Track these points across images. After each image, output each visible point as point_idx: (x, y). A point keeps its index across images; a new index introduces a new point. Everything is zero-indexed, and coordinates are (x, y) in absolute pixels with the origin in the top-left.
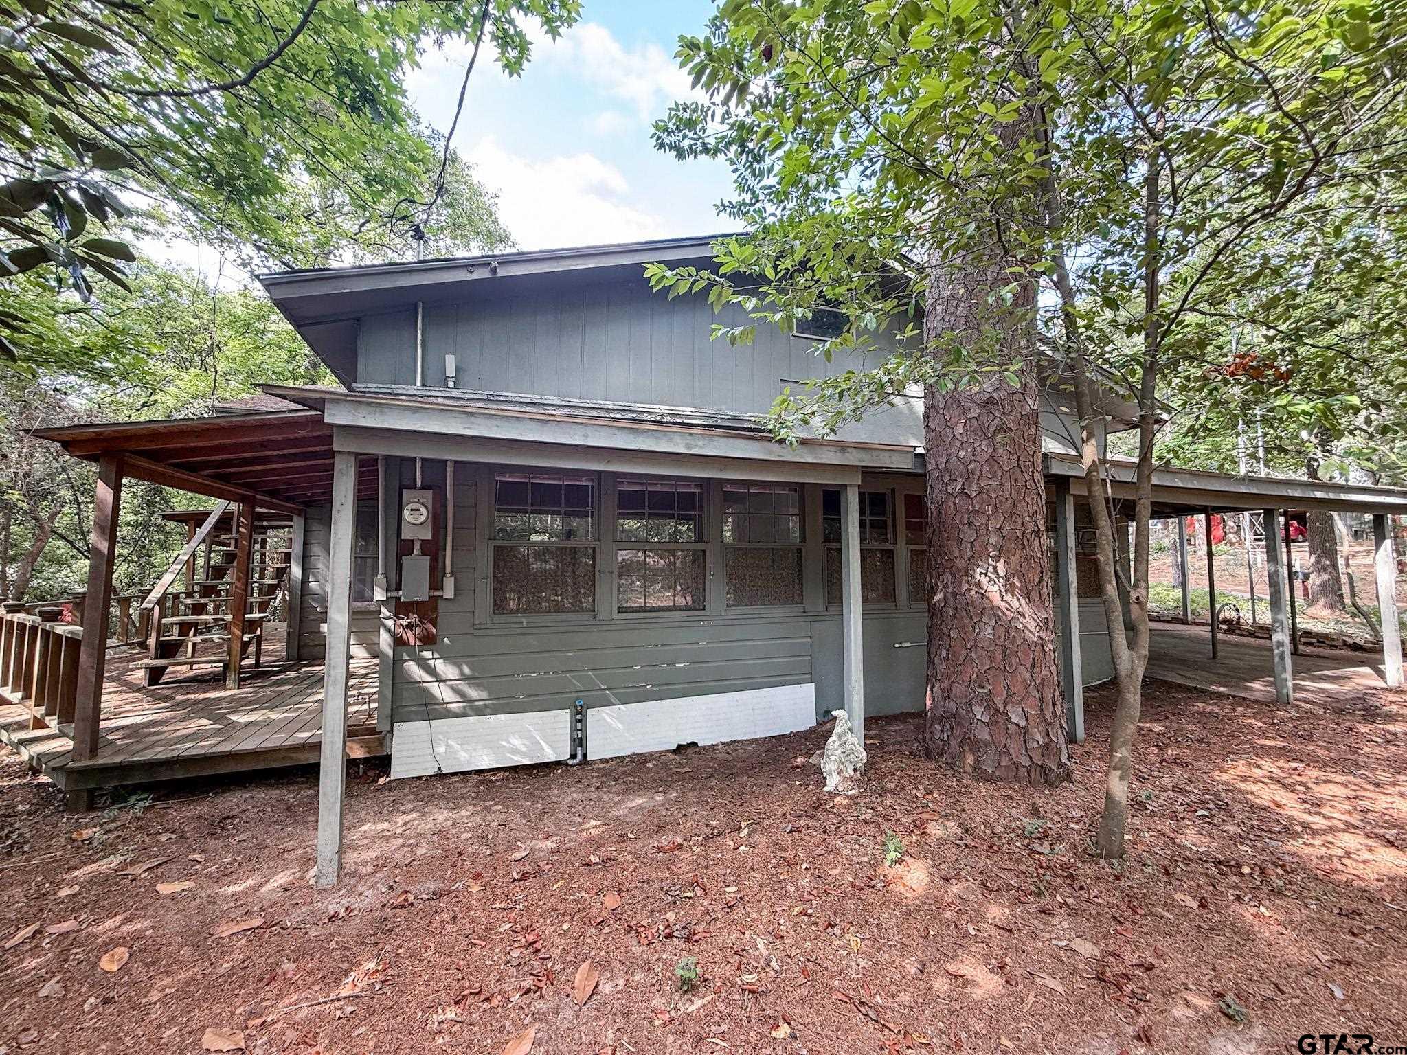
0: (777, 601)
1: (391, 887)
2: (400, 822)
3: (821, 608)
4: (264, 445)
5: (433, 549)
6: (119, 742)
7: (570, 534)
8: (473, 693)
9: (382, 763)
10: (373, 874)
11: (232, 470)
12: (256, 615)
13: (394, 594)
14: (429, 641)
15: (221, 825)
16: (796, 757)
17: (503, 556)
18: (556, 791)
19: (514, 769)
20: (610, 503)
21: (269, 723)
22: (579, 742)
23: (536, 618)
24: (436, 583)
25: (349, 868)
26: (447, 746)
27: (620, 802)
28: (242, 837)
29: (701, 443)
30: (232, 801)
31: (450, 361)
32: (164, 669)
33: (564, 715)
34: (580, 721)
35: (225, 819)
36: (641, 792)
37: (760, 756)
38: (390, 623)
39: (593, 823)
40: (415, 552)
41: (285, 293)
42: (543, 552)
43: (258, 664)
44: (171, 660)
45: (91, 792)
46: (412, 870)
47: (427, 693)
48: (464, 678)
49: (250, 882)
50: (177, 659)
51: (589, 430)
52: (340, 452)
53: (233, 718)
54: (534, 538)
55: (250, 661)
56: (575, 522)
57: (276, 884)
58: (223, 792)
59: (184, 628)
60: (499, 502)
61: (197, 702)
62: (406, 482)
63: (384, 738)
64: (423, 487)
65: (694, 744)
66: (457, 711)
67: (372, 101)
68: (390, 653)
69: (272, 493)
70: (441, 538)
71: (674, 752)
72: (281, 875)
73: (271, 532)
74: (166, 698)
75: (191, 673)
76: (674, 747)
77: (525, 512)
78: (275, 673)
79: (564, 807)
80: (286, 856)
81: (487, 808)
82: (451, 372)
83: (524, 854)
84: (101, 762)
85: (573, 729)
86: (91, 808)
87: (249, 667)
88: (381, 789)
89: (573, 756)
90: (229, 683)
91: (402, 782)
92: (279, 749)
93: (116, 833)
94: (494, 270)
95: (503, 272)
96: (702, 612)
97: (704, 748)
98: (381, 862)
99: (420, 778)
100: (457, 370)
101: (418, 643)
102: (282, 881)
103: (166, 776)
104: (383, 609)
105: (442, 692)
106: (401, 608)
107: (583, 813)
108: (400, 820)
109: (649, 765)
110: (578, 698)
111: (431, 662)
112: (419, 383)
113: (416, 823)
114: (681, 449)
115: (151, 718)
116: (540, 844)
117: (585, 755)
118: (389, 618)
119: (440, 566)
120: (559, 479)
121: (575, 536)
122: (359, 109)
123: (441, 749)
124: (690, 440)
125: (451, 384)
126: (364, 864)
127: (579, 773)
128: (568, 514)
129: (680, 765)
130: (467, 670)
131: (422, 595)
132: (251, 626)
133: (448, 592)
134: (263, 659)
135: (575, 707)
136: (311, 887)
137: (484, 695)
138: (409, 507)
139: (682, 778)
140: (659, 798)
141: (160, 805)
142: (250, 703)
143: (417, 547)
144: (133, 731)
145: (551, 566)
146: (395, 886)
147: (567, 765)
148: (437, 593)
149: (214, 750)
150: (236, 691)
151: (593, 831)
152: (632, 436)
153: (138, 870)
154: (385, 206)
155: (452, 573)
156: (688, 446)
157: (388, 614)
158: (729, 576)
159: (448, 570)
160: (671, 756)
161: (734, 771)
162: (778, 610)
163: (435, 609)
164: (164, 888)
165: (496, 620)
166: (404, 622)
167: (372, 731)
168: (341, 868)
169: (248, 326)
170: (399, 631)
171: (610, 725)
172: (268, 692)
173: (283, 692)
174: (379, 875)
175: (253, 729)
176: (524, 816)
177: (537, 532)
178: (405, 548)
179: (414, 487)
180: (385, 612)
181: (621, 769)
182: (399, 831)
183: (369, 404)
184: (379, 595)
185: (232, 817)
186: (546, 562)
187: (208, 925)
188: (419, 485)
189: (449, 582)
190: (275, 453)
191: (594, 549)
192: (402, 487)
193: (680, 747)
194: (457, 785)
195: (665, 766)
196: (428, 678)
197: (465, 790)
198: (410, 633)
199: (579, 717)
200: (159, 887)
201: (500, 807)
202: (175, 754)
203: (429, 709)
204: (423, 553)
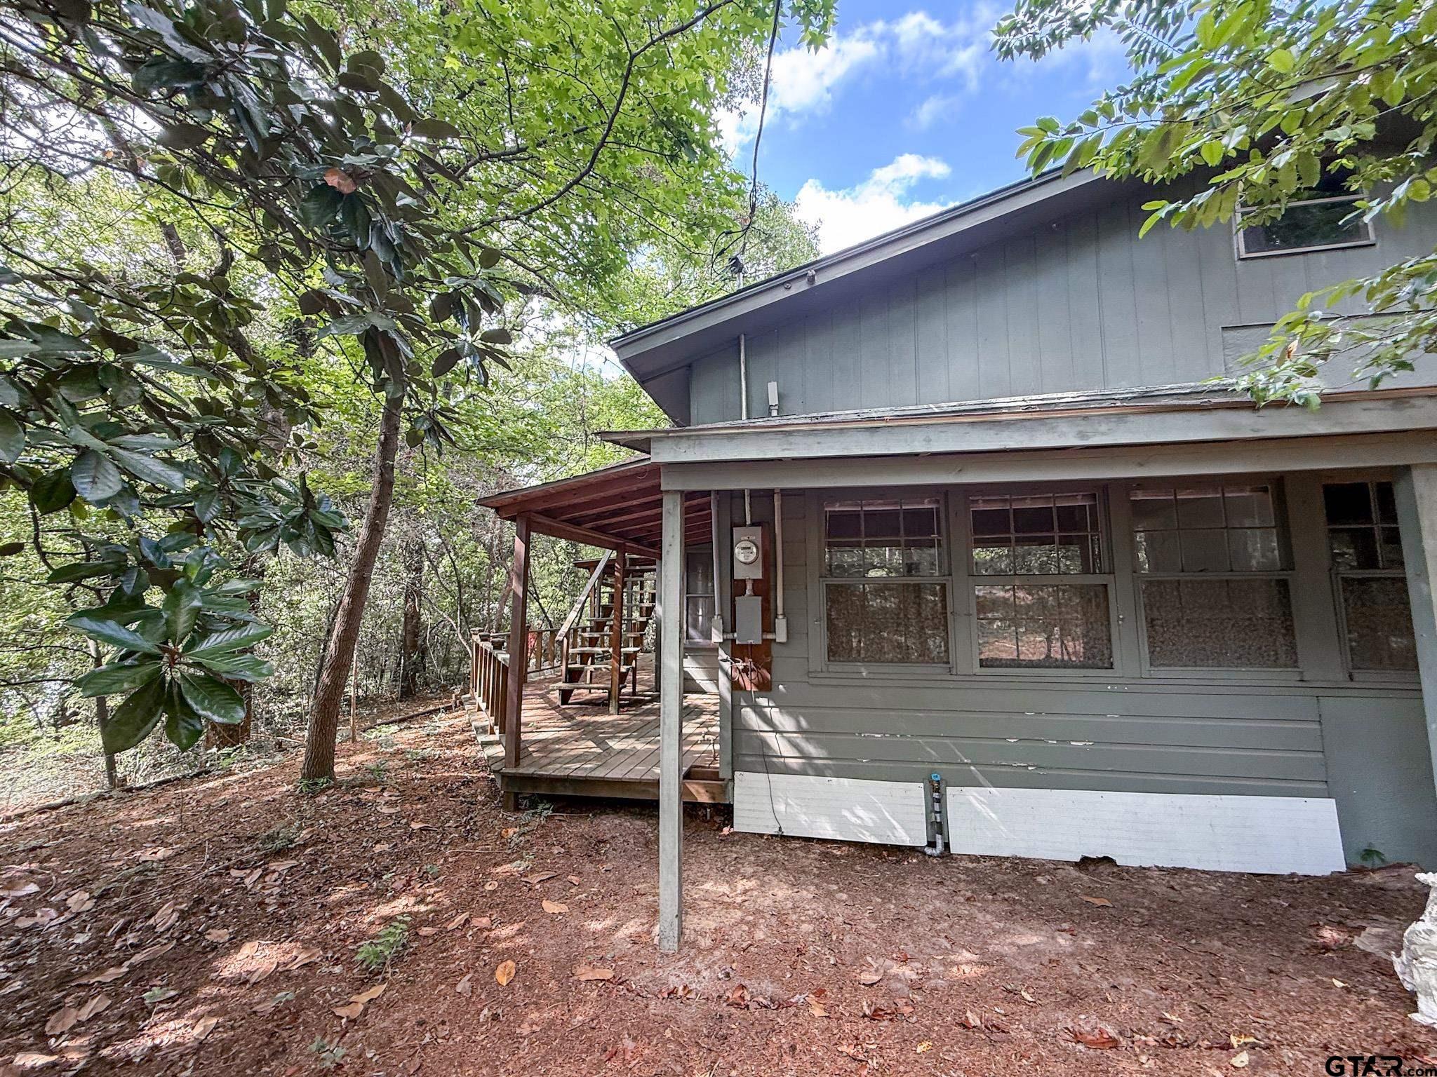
0: (1243, 659)
1: (728, 975)
2: (740, 888)
3: (1341, 677)
4: (623, 497)
5: (764, 589)
6: (535, 755)
7: (911, 568)
8: (811, 750)
9: (725, 812)
10: (710, 950)
11: (606, 522)
12: (631, 649)
13: (730, 636)
14: (765, 687)
15: (594, 848)
16: (1318, 927)
17: (837, 595)
18: (912, 890)
19: (861, 846)
20: (962, 529)
21: (635, 753)
22: (938, 827)
23: (876, 668)
24: (769, 627)
25: (689, 935)
26: (787, 804)
27: (1002, 931)
28: (608, 866)
29: (1103, 428)
30: (608, 824)
31: (773, 388)
32: (571, 691)
33: (917, 791)
34: (938, 801)
35: (600, 842)
36: (1035, 923)
37: (1236, 907)
38: (727, 666)
39: (967, 955)
40: (748, 592)
41: (631, 352)
42: (882, 588)
43: (634, 693)
44: (575, 685)
45: (516, 795)
46: (749, 958)
47: (764, 744)
48: (801, 731)
49: (608, 922)
50: (581, 684)
51: (932, 433)
52: (667, 491)
53: (611, 743)
54: (872, 574)
55: (628, 689)
56: (916, 555)
57: (627, 932)
58: (601, 814)
59: (584, 657)
60: (829, 535)
61: (589, 724)
62: (737, 520)
63: (726, 786)
64: (753, 524)
65: (1107, 860)
66: (796, 767)
67: (686, 142)
68: (728, 696)
69: (636, 540)
70: (772, 576)
71: (1076, 865)
72: (632, 923)
73: (646, 575)
74: (571, 718)
75: (589, 697)
76: (1078, 860)
77: (858, 545)
78: (646, 703)
79: (924, 918)
80: (638, 899)
81: (830, 894)
82: (773, 400)
83: (876, 978)
84: (521, 771)
85: (929, 811)
86: (517, 809)
87: (628, 694)
88: (724, 840)
89: (932, 844)
90: (612, 709)
91: (745, 837)
92: (640, 783)
93: (528, 837)
94: (812, 280)
95: (820, 280)
96: (1109, 672)
97: (1127, 870)
98: (719, 936)
99: (761, 835)
100: (780, 396)
101: (754, 689)
102: (632, 930)
103: (561, 791)
104: (721, 652)
105: (778, 744)
106: (737, 651)
107: (951, 935)
108: (742, 885)
109: (1039, 879)
110: (932, 771)
111: (767, 710)
112: (744, 417)
113: (755, 893)
114: (1072, 441)
115: (558, 735)
116: (896, 969)
117: (947, 846)
118: (726, 661)
119: (772, 607)
120: (896, 503)
121: (917, 569)
122: (676, 155)
123: (781, 808)
124: (1084, 426)
125: (774, 413)
126: (703, 934)
127: (940, 868)
128: (909, 545)
129: (1090, 891)
130: (804, 723)
131: (755, 638)
132: (629, 658)
133: (781, 636)
134: (638, 688)
135: (931, 782)
136: (655, 947)
137: (823, 753)
138: (743, 544)
139: (1098, 915)
140: (1063, 941)
141: (558, 816)
142: (624, 730)
143: (749, 586)
144: (545, 745)
145: (891, 604)
146: (732, 974)
147: (924, 854)
148: (770, 636)
149: (592, 774)
150: (616, 717)
151: (967, 969)
152: (992, 432)
153: (534, 879)
154: (707, 248)
155: (784, 614)
156: (1082, 435)
157: (725, 656)
158: (1151, 623)
159: (780, 611)
160: (1074, 873)
161: (1192, 925)
162: (1247, 675)
163: (768, 653)
164: (550, 907)
165: (831, 668)
166: (741, 665)
167: (715, 776)
168: (681, 933)
169: (627, 402)
170: (736, 675)
171: (978, 813)
172: (637, 721)
173: (649, 722)
174: (717, 953)
175: (622, 757)
176: (874, 918)
177: (875, 567)
178: (738, 587)
179: (744, 525)
180: (722, 654)
181: (998, 876)
182: (739, 900)
183: (689, 437)
184: (717, 638)
185: (604, 842)
186: (886, 599)
187: (573, 961)
188: (748, 522)
189: (781, 624)
190: (635, 503)
191: (943, 587)
192: (733, 525)
193: (1085, 860)
194: (799, 852)
195: (1065, 885)
196: (766, 728)
197: (807, 862)
198: (746, 678)
199: (936, 795)
200: (545, 904)
201: (845, 896)
202: (567, 773)
203: (767, 763)
204: (755, 593)
